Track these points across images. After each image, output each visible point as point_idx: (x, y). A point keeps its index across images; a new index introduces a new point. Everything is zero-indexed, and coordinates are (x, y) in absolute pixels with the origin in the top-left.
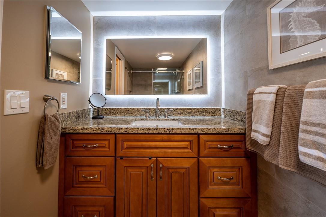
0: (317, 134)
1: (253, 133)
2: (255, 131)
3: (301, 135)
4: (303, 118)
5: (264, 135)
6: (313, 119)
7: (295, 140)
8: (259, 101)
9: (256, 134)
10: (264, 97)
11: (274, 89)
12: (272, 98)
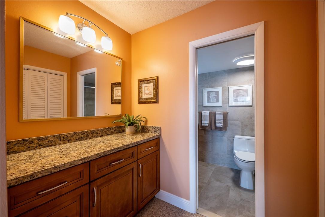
0: (219, 121)
1: (202, 124)
2: (203, 123)
3: (217, 122)
4: (217, 118)
5: (208, 123)
6: (218, 118)
7: (215, 123)
8: (205, 115)
9: (204, 124)
10: (206, 114)
11: (208, 112)
12: (208, 114)
